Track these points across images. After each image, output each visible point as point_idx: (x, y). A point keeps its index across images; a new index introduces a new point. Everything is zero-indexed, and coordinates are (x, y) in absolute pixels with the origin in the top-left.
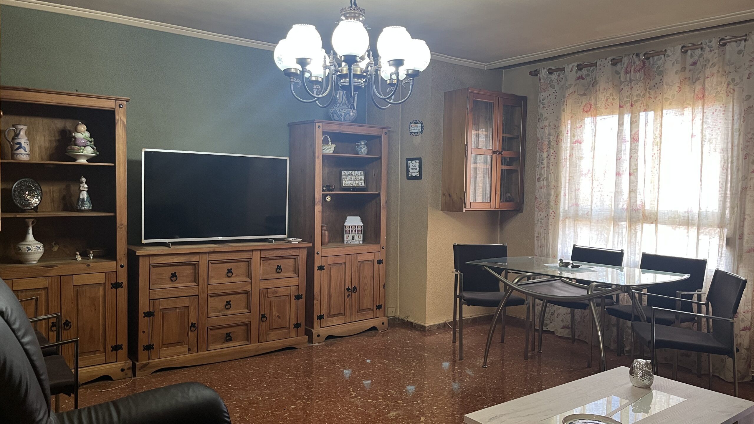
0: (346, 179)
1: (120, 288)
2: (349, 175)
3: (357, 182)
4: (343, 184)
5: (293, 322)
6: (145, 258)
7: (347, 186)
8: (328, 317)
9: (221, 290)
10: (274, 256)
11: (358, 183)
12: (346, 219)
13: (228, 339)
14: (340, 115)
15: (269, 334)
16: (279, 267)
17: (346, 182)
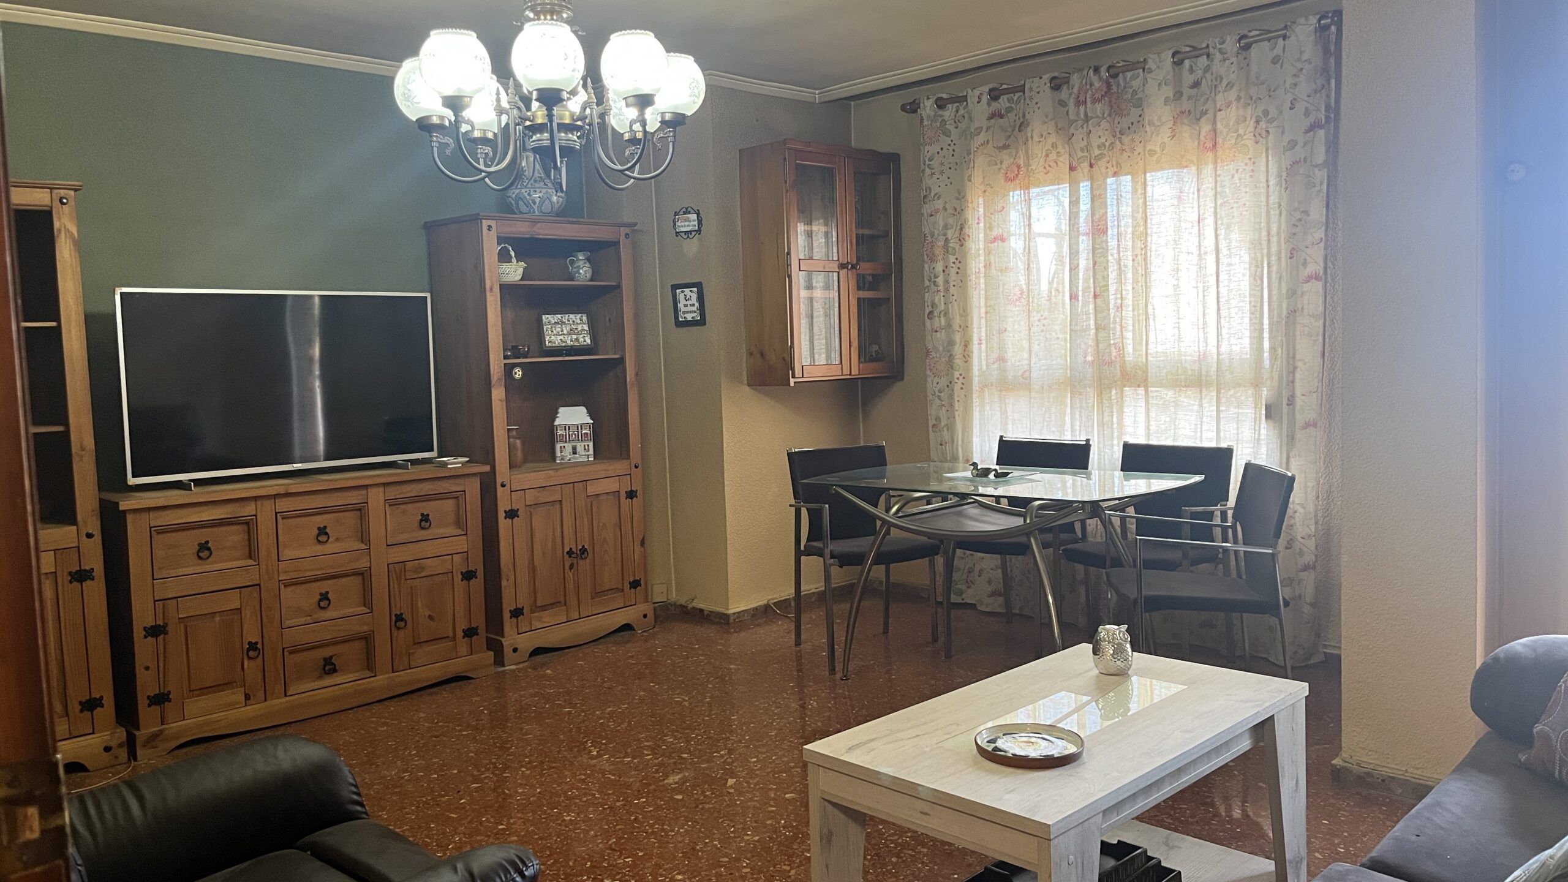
0: (552, 331)
1: (89, 582)
2: (558, 323)
3: (574, 337)
4: (547, 342)
5: (462, 625)
6: (138, 516)
7: (554, 345)
8: (533, 612)
9: (305, 571)
10: (414, 495)
11: (577, 340)
12: (557, 413)
13: (330, 669)
14: (530, 202)
15: (413, 653)
16: (425, 518)
17: (553, 337)
